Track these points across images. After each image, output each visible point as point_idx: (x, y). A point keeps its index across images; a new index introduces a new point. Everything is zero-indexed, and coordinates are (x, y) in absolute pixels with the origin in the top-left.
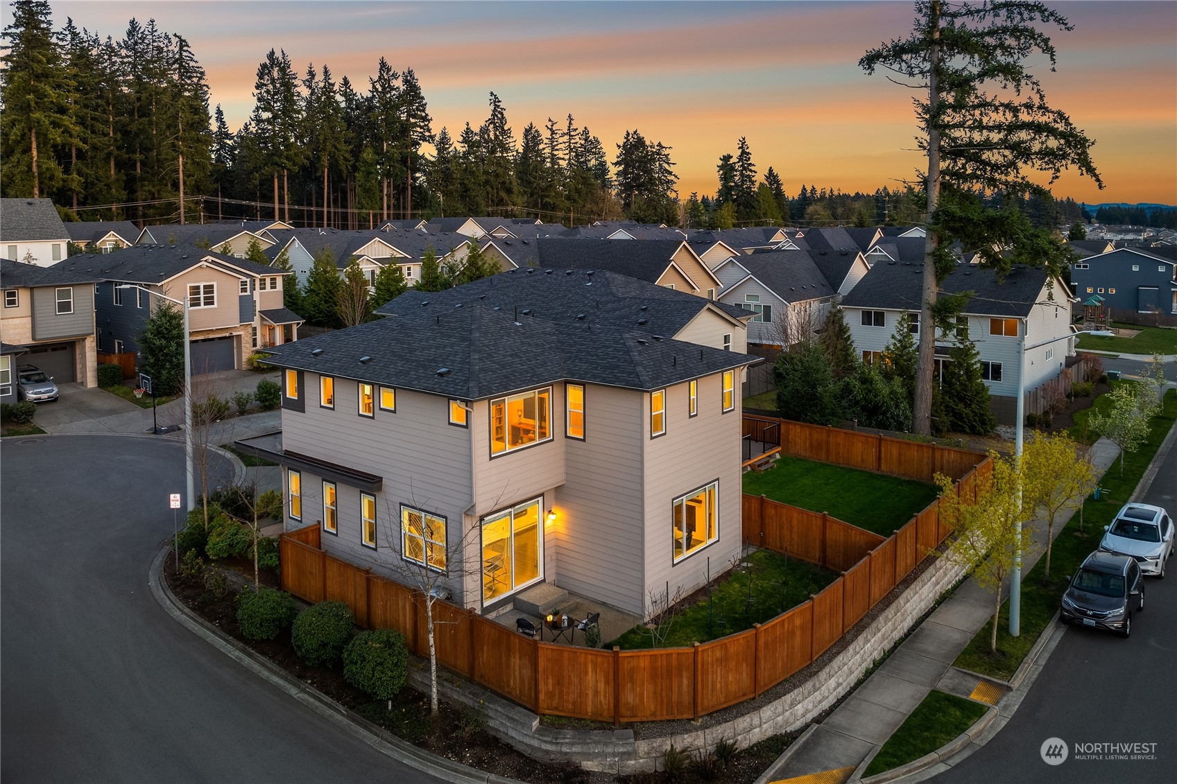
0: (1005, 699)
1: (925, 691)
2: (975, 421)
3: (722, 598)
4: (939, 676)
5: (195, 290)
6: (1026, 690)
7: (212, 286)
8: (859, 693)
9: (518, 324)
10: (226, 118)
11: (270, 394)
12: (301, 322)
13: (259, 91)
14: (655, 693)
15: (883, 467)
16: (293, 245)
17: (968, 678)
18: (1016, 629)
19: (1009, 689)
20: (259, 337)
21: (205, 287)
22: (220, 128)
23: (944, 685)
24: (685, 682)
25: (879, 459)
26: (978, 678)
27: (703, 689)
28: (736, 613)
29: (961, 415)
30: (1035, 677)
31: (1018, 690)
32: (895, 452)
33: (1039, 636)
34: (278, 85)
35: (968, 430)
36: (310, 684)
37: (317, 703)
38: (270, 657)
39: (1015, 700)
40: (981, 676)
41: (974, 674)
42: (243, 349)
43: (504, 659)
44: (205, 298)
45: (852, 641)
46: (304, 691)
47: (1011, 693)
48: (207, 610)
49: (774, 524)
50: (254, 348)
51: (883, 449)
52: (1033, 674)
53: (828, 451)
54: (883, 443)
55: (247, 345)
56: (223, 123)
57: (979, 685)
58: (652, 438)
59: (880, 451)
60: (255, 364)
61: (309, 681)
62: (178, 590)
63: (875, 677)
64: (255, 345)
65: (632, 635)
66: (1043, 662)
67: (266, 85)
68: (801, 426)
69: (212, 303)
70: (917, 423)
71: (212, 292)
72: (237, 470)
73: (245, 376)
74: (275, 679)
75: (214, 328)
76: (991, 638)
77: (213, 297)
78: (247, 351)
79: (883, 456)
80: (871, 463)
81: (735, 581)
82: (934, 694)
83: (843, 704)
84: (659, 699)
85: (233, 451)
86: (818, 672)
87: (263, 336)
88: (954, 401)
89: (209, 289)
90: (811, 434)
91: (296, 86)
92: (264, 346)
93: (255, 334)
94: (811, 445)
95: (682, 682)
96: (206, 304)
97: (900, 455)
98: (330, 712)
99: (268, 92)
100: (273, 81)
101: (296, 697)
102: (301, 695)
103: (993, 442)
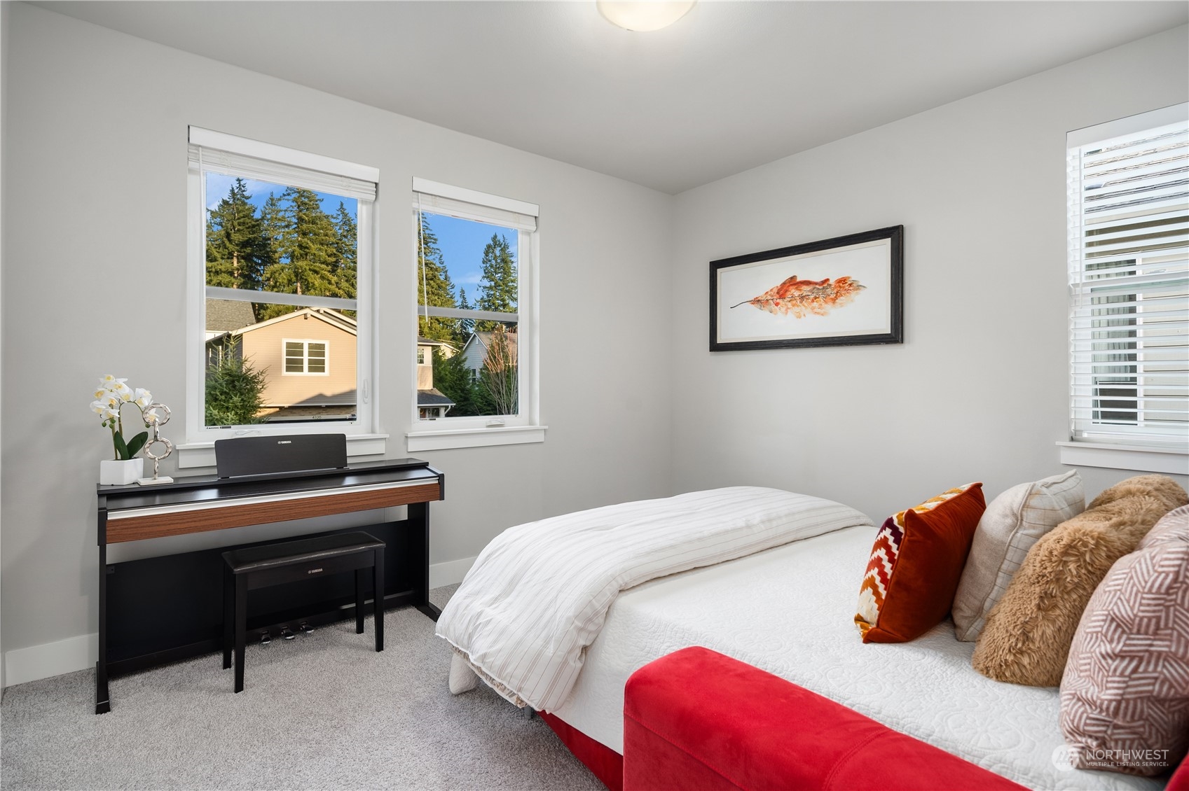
5: (295, 349)
7: (322, 346)
10: (466, 295)
12: (450, 405)
13: (485, 265)
16: (473, 345)
21: (311, 346)
22: (462, 302)
34: (499, 261)
44: (310, 362)
56: (464, 298)
67: (490, 261)
69: (322, 370)
71: (323, 354)
75: (323, 405)
77: (323, 362)
89: (318, 350)
91: (512, 262)
96: (311, 369)
99: (492, 266)
100: (495, 258)
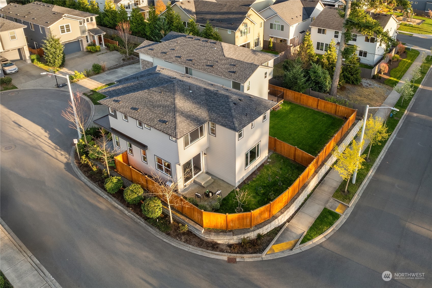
0: (347, 211)
1: (322, 208)
2: (354, 80)
3: (260, 176)
4: (327, 202)
5: (62, 27)
6: (353, 207)
8: (302, 209)
9: (191, 91)
11: (98, 69)
12: (104, 33)
14: (239, 223)
15: (319, 108)
17: (336, 202)
18: (354, 182)
19: (348, 207)
20: (89, 39)
21: (66, 26)
23: (328, 206)
24: (248, 220)
25: (318, 106)
26: (339, 202)
27: (253, 221)
28: (265, 183)
29: (349, 78)
30: (357, 201)
31: (351, 207)
32: (323, 104)
33: (361, 184)
35: (351, 83)
36: (131, 210)
37: (134, 217)
38: (117, 198)
39: (349, 211)
40: (340, 202)
41: (338, 201)
42: (84, 44)
43: (192, 212)
44: (66, 30)
45: (301, 193)
46: (129, 212)
47: (349, 208)
48: (93, 177)
49: (279, 146)
50: (88, 43)
51: (319, 103)
52: (357, 200)
53: (300, 100)
54: (319, 101)
55: (85, 43)
57: (339, 205)
58: (238, 140)
59: (318, 103)
60: (89, 50)
61: (131, 209)
62: (81, 168)
63: (307, 202)
64: (88, 42)
65: (232, 193)
66: (360, 195)
68: (291, 91)
69: (70, 31)
70: (333, 88)
72: (91, 106)
73: (86, 55)
74: (120, 207)
75: (72, 40)
76: (346, 185)
78: (85, 45)
79: (319, 104)
80: (315, 106)
81: (265, 168)
82: (325, 209)
83: (296, 214)
84: (240, 224)
85: (88, 96)
86: (289, 207)
87: (90, 39)
88: (347, 73)
89: (68, 26)
90: (294, 94)
92: (91, 43)
93: (87, 38)
94: (294, 98)
95: (247, 220)
96: (67, 32)
97: (325, 105)
98: (139, 221)
101: (127, 214)
102: (129, 214)
103: (360, 88)
